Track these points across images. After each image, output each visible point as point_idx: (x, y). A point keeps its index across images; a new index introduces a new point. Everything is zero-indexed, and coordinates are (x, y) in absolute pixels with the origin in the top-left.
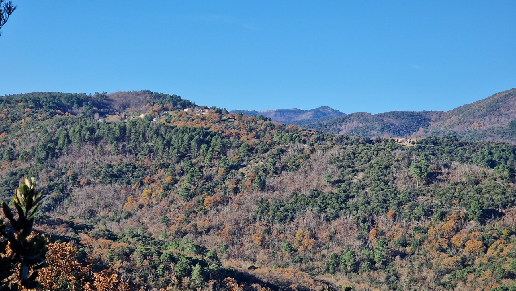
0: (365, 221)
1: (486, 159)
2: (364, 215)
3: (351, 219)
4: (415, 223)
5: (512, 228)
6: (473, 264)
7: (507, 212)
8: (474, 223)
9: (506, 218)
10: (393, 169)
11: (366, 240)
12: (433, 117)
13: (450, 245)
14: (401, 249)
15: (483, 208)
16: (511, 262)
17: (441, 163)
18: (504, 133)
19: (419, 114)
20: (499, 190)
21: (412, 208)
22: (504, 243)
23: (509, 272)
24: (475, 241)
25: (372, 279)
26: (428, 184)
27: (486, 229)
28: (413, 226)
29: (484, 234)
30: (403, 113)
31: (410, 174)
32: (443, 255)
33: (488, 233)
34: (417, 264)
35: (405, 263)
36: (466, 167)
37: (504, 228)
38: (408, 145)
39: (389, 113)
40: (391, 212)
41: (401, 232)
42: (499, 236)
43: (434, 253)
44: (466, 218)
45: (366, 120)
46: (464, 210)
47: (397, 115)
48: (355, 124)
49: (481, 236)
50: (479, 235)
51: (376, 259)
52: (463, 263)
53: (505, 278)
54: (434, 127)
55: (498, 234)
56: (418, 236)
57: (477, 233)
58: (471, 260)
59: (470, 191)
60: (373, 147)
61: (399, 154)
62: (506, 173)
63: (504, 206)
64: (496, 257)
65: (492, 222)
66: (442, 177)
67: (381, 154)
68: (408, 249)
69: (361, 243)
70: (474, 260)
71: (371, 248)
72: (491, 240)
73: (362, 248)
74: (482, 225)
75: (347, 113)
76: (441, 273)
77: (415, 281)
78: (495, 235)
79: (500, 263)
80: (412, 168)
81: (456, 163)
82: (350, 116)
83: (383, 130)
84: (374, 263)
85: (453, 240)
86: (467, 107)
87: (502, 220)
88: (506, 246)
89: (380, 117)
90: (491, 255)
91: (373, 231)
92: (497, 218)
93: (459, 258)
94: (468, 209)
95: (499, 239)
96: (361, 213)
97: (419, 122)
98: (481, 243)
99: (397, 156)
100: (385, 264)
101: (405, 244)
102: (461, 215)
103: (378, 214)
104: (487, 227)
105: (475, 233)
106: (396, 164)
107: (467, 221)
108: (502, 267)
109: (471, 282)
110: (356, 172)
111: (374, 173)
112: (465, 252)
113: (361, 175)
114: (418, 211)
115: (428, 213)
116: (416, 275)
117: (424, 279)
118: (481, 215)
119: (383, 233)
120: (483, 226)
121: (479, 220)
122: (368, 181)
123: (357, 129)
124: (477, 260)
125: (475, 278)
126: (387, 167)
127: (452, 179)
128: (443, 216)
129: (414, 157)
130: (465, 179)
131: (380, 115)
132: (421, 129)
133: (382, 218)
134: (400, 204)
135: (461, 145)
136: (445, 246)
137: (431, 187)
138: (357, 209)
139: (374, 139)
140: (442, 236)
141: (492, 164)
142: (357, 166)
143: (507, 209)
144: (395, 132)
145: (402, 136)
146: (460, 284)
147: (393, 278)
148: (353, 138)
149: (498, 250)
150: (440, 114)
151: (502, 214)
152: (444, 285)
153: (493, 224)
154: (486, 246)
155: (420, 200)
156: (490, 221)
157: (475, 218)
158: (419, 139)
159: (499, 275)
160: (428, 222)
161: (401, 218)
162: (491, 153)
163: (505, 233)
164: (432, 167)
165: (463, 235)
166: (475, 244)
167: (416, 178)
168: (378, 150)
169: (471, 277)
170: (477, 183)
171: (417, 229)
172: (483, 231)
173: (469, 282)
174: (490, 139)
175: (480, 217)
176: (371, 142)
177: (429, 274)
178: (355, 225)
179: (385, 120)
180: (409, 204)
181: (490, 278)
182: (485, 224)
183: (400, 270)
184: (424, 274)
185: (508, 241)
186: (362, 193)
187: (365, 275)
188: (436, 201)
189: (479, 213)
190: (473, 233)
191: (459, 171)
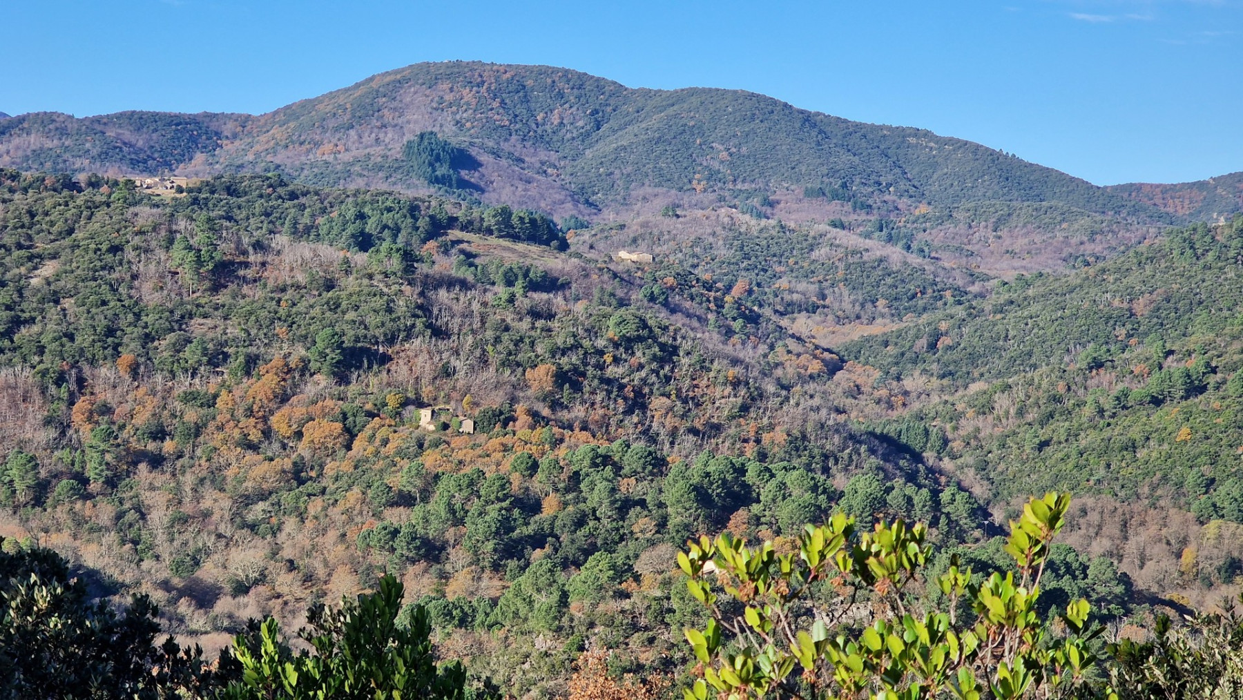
0: (60, 380)
1: (351, 229)
2: (59, 365)
3: (26, 376)
4: (184, 384)
5: (407, 390)
6: (320, 475)
7: (398, 353)
8: (322, 381)
9: (393, 368)
10: (130, 254)
11: (64, 428)
12: (228, 129)
13: (267, 433)
14: (151, 446)
15: (344, 345)
16: (405, 470)
17: (246, 240)
18: (391, 169)
19: (194, 121)
20: (379, 302)
21: (178, 348)
22: (390, 426)
23: (400, 491)
24: (324, 422)
25: (79, 521)
26: (216, 288)
27: (349, 395)
28: (179, 391)
29: (345, 406)
30: (155, 118)
31: (171, 265)
32: (250, 456)
33: (353, 402)
34: (189, 480)
35: (160, 478)
36: (305, 249)
37: (391, 391)
38: (167, 194)
39: (120, 116)
40: (127, 357)
41: (151, 404)
42: (379, 410)
43: (231, 454)
44: (305, 369)
45: (63, 132)
46: (300, 351)
47: (139, 120)
48: (35, 140)
49: (337, 410)
50: (333, 409)
51: (90, 473)
52: (298, 475)
53: (392, 506)
54: (229, 151)
55: (375, 405)
56: (192, 415)
57: (329, 403)
58: (317, 468)
59: (312, 305)
60: (80, 199)
61: (145, 215)
62: (395, 263)
63: (391, 340)
64: (372, 459)
65: (363, 377)
66: (250, 273)
67: (100, 215)
68: (168, 446)
69: (52, 433)
70: (322, 467)
71: (77, 447)
72: (361, 419)
73: (55, 445)
74: (340, 385)
75: (13, 113)
76: (247, 500)
77: (184, 520)
78: (369, 407)
79: (381, 471)
80: (177, 252)
81: (281, 240)
82: (22, 120)
83: (104, 156)
84: (85, 481)
85: (274, 420)
86: (307, 105)
87: (385, 373)
88: (395, 432)
89: (97, 125)
90: (361, 454)
91: (82, 404)
92: (375, 367)
93: (288, 464)
94: (309, 349)
95: (378, 416)
96: (50, 362)
97: (194, 140)
98: (338, 426)
99: (140, 222)
100: (112, 483)
101: (159, 434)
102: (293, 361)
103: (93, 362)
104: (353, 388)
105: (325, 404)
106: (137, 240)
107: (308, 375)
108: (385, 481)
109: (316, 518)
110: (36, 260)
111: (82, 262)
112: (303, 449)
113: (49, 269)
114: (191, 354)
115: (217, 358)
116: (188, 508)
117: (207, 514)
118: (338, 362)
119: (106, 410)
120: (342, 388)
121: (334, 374)
122: (67, 283)
123: (38, 155)
124: (331, 468)
125: (325, 509)
126: (115, 249)
127: (272, 277)
128: (251, 363)
129: (182, 224)
130: (301, 278)
131: (98, 120)
132: (199, 157)
133: (104, 371)
134: (148, 338)
135: (293, 196)
136: (255, 436)
137: (223, 297)
138: (41, 350)
139: (81, 178)
140: (250, 412)
141: (364, 242)
142: (41, 246)
143: (397, 347)
144: (134, 163)
145: (151, 172)
146: (290, 524)
147: (132, 516)
148: (28, 175)
149: (377, 442)
150: (244, 121)
151: (385, 359)
152: (253, 527)
153: (366, 381)
154: (350, 434)
155: (198, 327)
156: (359, 376)
157: (325, 369)
158: (194, 182)
159: (378, 500)
160: (215, 381)
161: (150, 373)
162: (361, 216)
163: (392, 401)
164: (226, 249)
165: (296, 409)
166: (323, 430)
167: (187, 275)
168: (92, 207)
169: (315, 506)
170: (330, 285)
171: (189, 397)
172: (342, 399)
173: (310, 518)
174: (360, 183)
175: (336, 367)
176: (74, 187)
177: (218, 503)
178: (36, 392)
179: (111, 133)
180: (171, 338)
181: (358, 507)
182: (348, 383)
183: (148, 497)
184: (206, 504)
185: (398, 420)
186: (53, 312)
187: (61, 513)
188: (234, 331)
189: (335, 356)
190: (320, 403)
191: (288, 257)
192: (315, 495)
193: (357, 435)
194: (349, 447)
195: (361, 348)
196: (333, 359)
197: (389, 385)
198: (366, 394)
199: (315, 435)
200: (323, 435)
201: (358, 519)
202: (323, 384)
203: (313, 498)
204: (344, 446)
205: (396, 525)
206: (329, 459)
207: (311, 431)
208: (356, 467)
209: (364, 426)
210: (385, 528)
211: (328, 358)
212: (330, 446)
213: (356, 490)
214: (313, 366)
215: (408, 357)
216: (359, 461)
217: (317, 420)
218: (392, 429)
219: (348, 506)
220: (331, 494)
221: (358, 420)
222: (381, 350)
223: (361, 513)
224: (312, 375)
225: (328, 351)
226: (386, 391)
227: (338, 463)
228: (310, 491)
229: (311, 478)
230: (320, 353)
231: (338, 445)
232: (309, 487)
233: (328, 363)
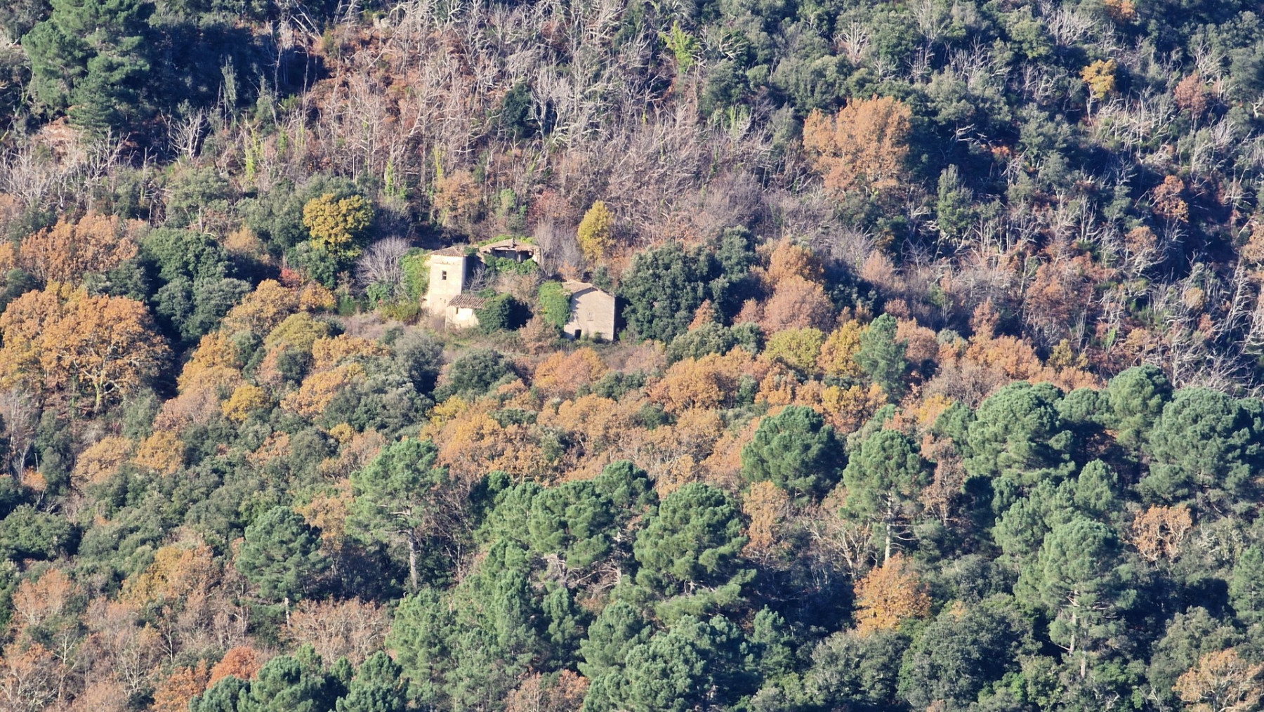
192: (40, 556)
193: (195, 343)
194: (166, 386)
195: (215, 32)
196: (111, 68)
197: (313, 163)
198: (232, 196)
199: (47, 339)
200: (74, 340)
201: (197, 644)
202: (76, 156)
203: (34, 566)
204: (150, 382)
205: (332, 664)
206: (95, 427)
207: (31, 325)
208: (191, 457)
209: (222, 311)
210: (292, 677)
211: (93, 64)
212: (98, 379)
214: (41, 91)
215: (385, 64)
216: (202, 435)
217: (52, 287)
218: (321, 323)
219: (160, 594)
220: (101, 552)
221: (201, 287)
222: (287, 38)
223: (206, 621)
224: (34, 125)
225: (93, 39)
226: (305, 185)
227: (126, 443)
228: (23, 542)
229: (28, 496)
230: (66, 47)
231: (128, 377)
232: (22, 525)
233: (93, 82)
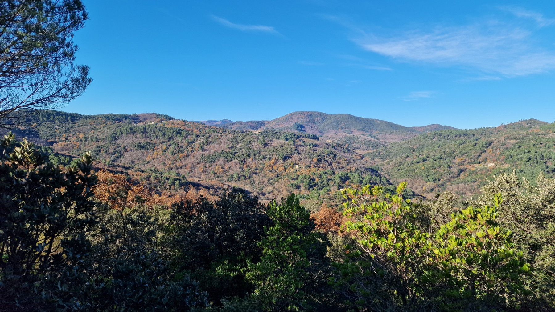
0: (242, 162)
1: (285, 138)
2: (242, 159)
3: (237, 161)
4: (260, 162)
5: (294, 162)
8: (281, 161)
10: (252, 142)
11: (242, 169)
12: (266, 123)
13: (273, 169)
14: (255, 171)
15: (284, 155)
16: (294, 175)
17: (269, 140)
18: (291, 128)
19: (261, 122)
20: (289, 149)
21: (259, 156)
22: (292, 168)
23: (293, 178)
24: (281, 167)
25: (245, 183)
26: (265, 147)
28: (259, 163)
29: (285, 165)
30: (255, 121)
31: (258, 144)
32: (270, 173)
34: (261, 176)
35: (257, 176)
36: (278, 141)
38: (257, 133)
39: (250, 121)
40: (252, 158)
41: (255, 165)
43: (267, 172)
44: (278, 159)
45: (242, 124)
46: (278, 156)
47: (253, 122)
48: (238, 125)
49: (283, 166)
51: (246, 176)
52: (277, 176)
53: (292, 180)
54: (266, 126)
56: (261, 166)
58: (280, 174)
59: (279, 149)
60: (244, 134)
61: (254, 136)
62: (292, 143)
63: (292, 155)
64: (289, 173)
66: (270, 145)
67: (247, 136)
68: (258, 171)
69: (241, 169)
71: (245, 171)
72: (287, 167)
73: (240, 172)
74: (284, 162)
75: (234, 121)
76: (270, 179)
77: (260, 182)
78: (288, 165)
80: (259, 142)
81: (274, 140)
82: (235, 122)
83: (248, 128)
84: (246, 177)
85: (274, 167)
86: (278, 119)
87: (291, 160)
89: (247, 123)
90: (287, 172)
91: (245, 165)
92: (289, 159)
93: (276, 174)
95: (290, 166)
96: (240, 159)
97: (261, 125)
98: (283, 168)
99: (253, 137)
100: (250, 177)
101: (257, 170)
102: (276, 158)
103: (247, 159)
104: (286, 162)
106: (253, 140)
108: (291, 176)
109: (280, 182)
110: (238, 143)
111: (245, 144)
112: (278, 171)
113: (240, 145)
114: (261, 157)
115: (265, 158)
116: (261, 181)
117: (264, 182)
119: (249, 166)
122: (242, 147)
123: (238, 128)
124: (282, 174)
125: (282, 181)
126: (250, 142)
127: (273, 145)
128: (270, 159)
129: (259, 138)
130: (278, 145)
131: (247, 122)
132: (262, 127)
133: (248, 160)
134: (255, 155)
135: (276, 133)
136: (271, 170)
137: (266, 148)
138: (239, 157)
139: (244, 131)
140: (270, 166)
141: (287, 140)
142: (239, 141)
144: (252, 128)
145: (255, 130)
146: (276, 183)
147: (253, 182)
148: (237, 131)
149: (290, 170)
150: (269, 121)
151: (291, 157)
152: (271, 184)
154: (285, 169)
155: (262, 153)
156: (287, 160)
157: (281, 159)
158: (261, 131)
159: (290, 179)
160: (265, 161)
161: (255, 160)
162: (287, 136)
163: (292, 164)
164: (266, 141)
165: (277, 165)
166: (281, 169)
167: (260, 145)
168: (246, 135)
169: (280, 180)
170: (282, 147)
171: (261, 164)
174: (286, 130)
175: (283, 159)
176: (243, 132)
177: (265, 180)
178: (238, 164)
179: (249, 124)
180: (258, 155)
181: (287, 180)
183: (255, 179)
184: (264, 180)
186: (240, 151)
187: (242, 182)
188: (267, 154)
189: (283, 157)
190: (281, 165)
191: (275, 142)
195: (287, 156)
198: (288, 163)
201: (287, 182)
205: (293, 183)
208: (286, 174)
210: (291, 184)
212: (282, 171)
213: (286, 178)
215: (294, 157)
219: (285, 180)
220: (283, 178)
226: (291, 162)
227: (284, 174)
230: (281, 157)
231: (284, 171)
232: (279, 177)
